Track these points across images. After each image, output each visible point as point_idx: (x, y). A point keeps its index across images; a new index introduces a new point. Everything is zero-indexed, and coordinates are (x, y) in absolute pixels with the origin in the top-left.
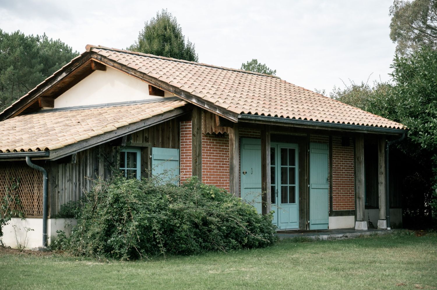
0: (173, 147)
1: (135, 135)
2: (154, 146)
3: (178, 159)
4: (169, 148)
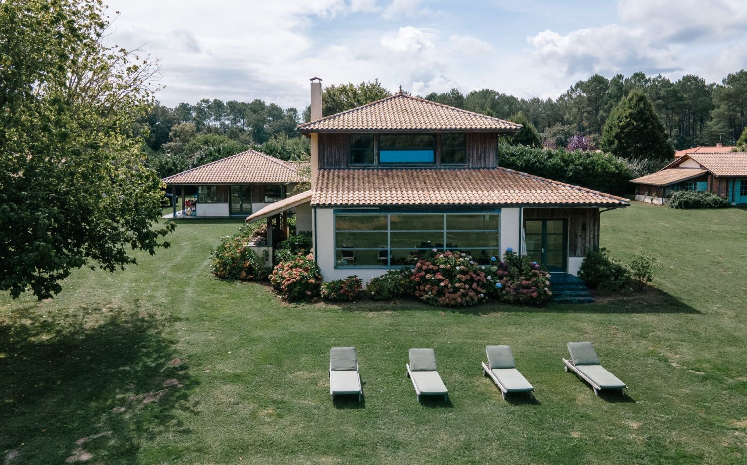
0: (707, 180)
2: (698, 181)
3: (707, 183)
4: (703, 181)
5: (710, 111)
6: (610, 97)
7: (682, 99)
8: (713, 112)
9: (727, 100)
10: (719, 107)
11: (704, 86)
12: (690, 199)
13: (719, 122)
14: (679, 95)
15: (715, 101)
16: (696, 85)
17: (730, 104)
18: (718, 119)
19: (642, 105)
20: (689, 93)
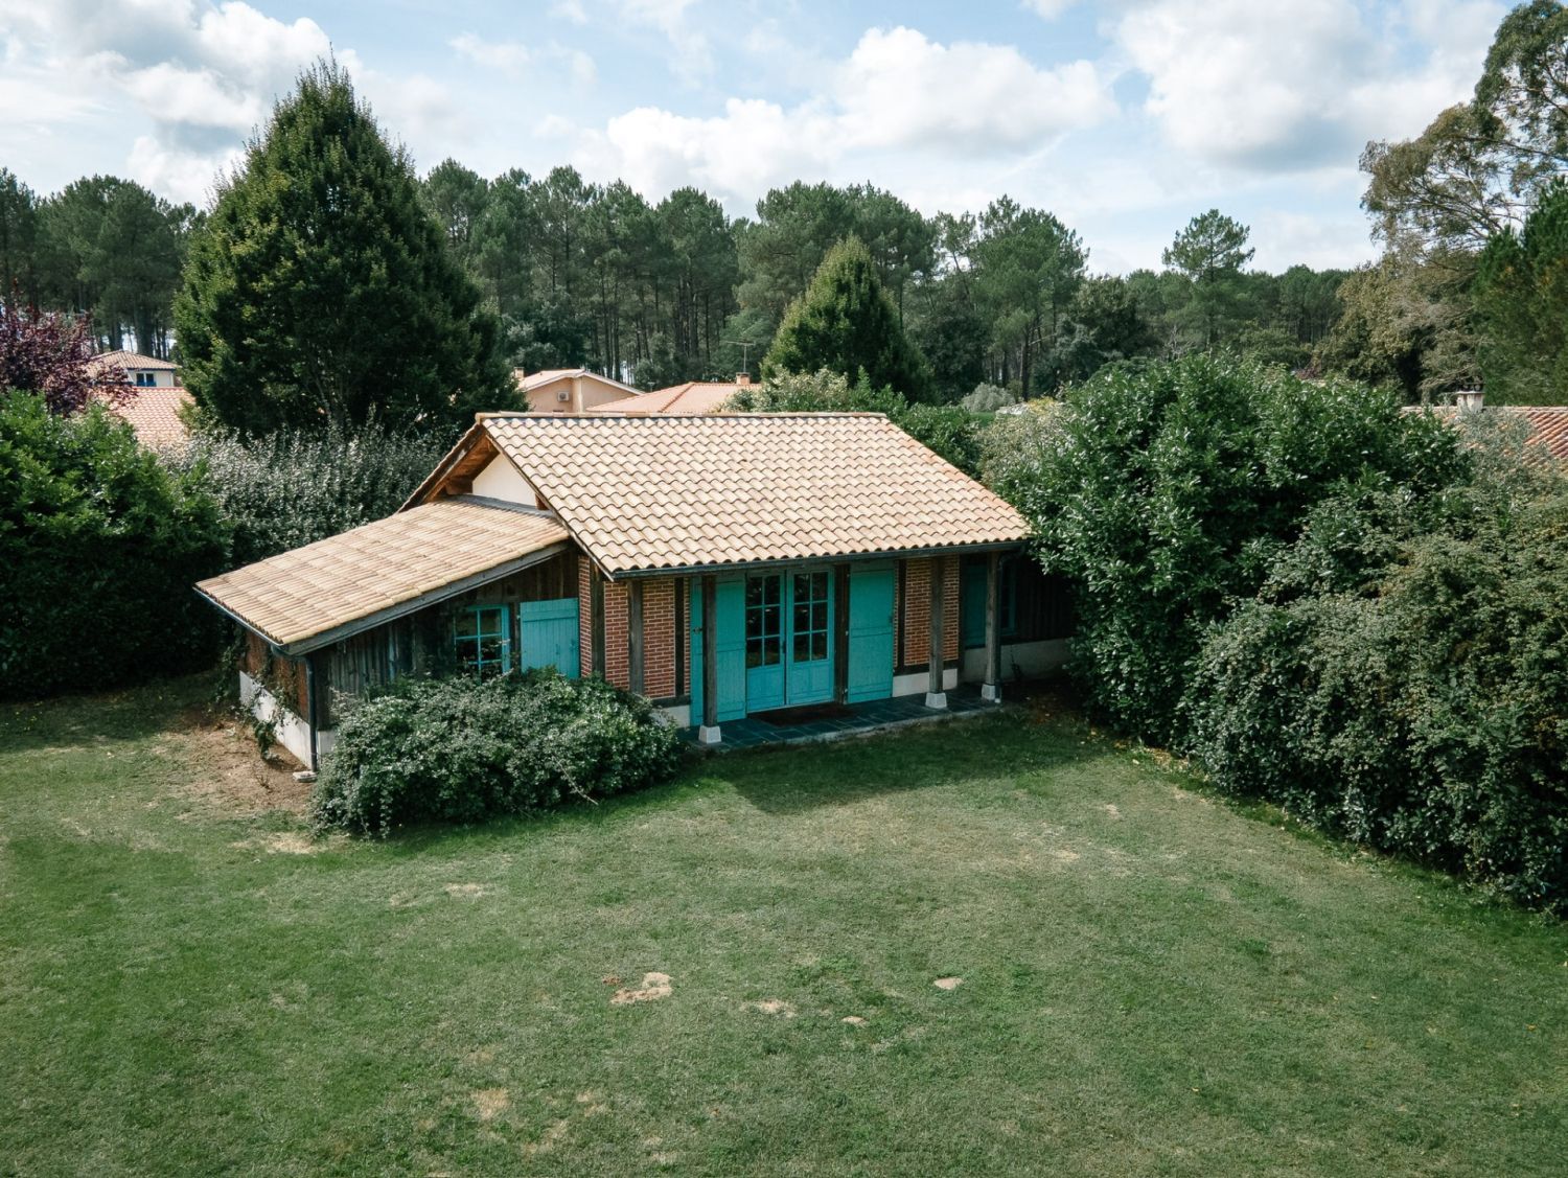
0: (566, 596)
1: (488, 588)
2: (527, 599)
3: (574, 614)
4: (558, 598)
5: (734, 287)
6: (488, 231)
7: (667, 250)
8: (741, 289)
9: (770, 259)
10: (752, 279)
11: (719, 222)
12: (442, 759)
13: (755, 317)
14: (663, 239)
15: (744, 262)
16: (703, 215)
17: (776, 271)
18: (753, 311)
19: (335, 153)
20: (689, 236)
